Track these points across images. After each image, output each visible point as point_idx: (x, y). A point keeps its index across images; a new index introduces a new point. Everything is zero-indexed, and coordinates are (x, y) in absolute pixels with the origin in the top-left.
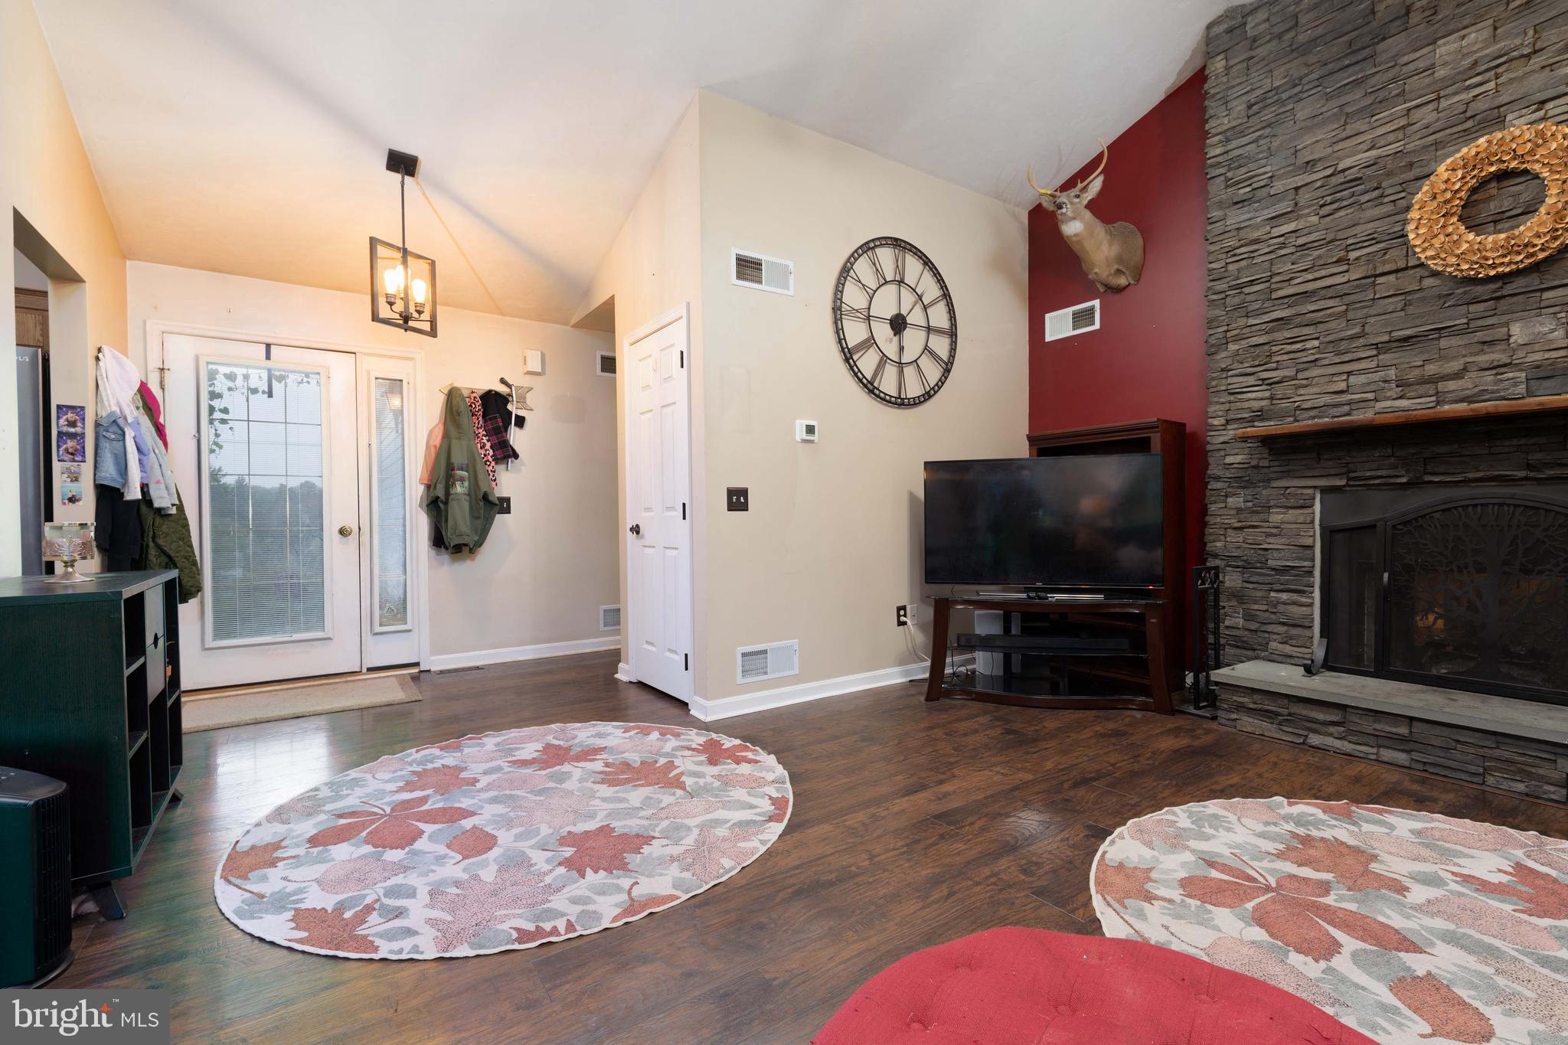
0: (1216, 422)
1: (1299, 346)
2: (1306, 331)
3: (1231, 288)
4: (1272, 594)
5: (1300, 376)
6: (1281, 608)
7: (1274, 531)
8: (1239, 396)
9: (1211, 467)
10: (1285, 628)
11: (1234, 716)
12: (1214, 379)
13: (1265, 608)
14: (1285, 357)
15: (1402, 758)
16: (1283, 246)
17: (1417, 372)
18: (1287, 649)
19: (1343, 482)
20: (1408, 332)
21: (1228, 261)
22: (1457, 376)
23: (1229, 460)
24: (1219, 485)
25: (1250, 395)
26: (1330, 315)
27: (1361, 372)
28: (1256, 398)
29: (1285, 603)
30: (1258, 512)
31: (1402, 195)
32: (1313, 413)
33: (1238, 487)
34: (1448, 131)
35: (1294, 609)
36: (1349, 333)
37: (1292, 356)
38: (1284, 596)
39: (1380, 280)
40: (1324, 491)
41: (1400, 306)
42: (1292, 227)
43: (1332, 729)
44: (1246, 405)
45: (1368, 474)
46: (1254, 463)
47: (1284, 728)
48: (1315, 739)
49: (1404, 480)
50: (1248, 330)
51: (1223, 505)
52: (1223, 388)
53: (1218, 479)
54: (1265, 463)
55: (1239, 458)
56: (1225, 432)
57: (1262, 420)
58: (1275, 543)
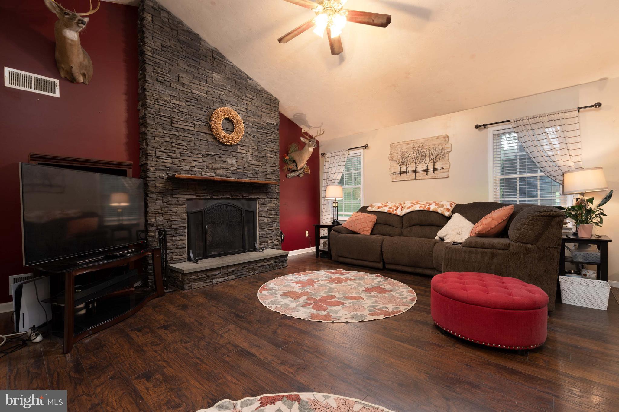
0: (152, 168)
1: (180, 147)
2: (183, 142)
3: (157, 115)
4: (173, 238)
5: (182, 158)
6: (177, 243)
7: (174, 214)
8: (161, 160)
9: (150, 188)
10: (178, 250)
11: (190, 285)
12: (150, 150)
13: (171, 243)
14: (176, 149)
15: (233, 277)
16: (175, 108)
17: (211, 165)
18: (179, 257)
19: (194, 197)
20: (209, 153)
21: (156, 103)
22: (219, 169)
23: (157, 185)
24: (153, 195)
25: (165, 161)
26: (190, 140)
27: (199, 162)
28: (167, 162)
29: (178, 241)
30: (168, 207)
31: (207, 111)
32: (186, 172)
33: (161, 197)
34: (216, 99)
35: (180, 242)
36: (196, 148)
37: (178, 150)
38: (177, 238)
39: (202, 134)
40: (188, 199)
41: (207, 144)
42: (177, 102)
43: (218, 276)
44: (163, 164)
45: (201, 195)
46: (167, 187)
47: (206, 281)
48: (215, 281)
49: (209, 197)
50: (163, 134)
51: (155, 204)
52: (154, 155)
53: (153, 192)
54: (170, 188)
55: (161, 185)
56: (155, 173)
57: (169, 171)
58: (175, 218)
